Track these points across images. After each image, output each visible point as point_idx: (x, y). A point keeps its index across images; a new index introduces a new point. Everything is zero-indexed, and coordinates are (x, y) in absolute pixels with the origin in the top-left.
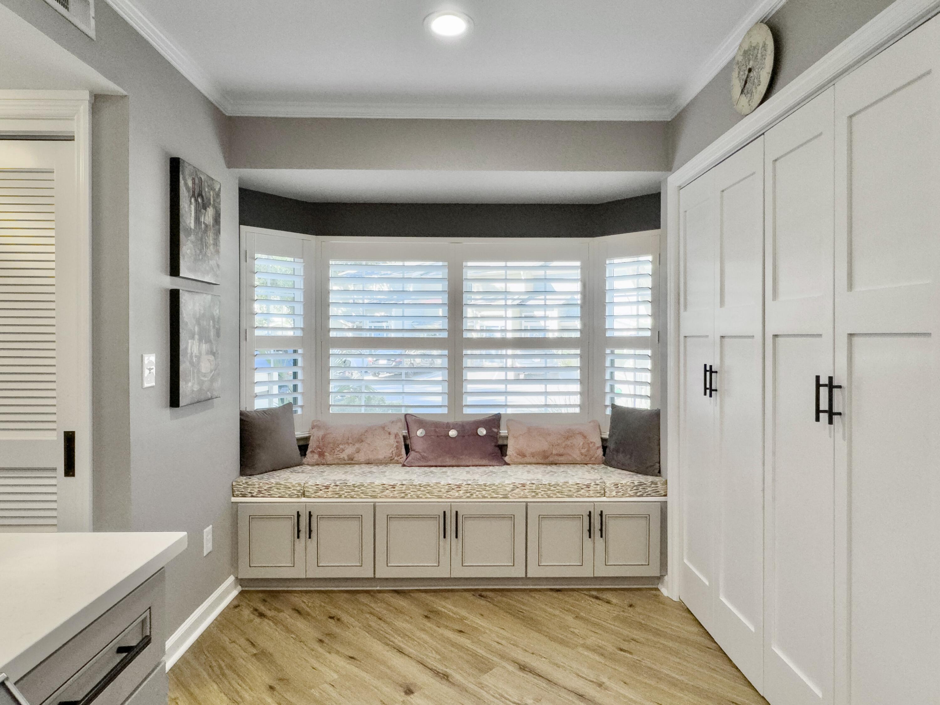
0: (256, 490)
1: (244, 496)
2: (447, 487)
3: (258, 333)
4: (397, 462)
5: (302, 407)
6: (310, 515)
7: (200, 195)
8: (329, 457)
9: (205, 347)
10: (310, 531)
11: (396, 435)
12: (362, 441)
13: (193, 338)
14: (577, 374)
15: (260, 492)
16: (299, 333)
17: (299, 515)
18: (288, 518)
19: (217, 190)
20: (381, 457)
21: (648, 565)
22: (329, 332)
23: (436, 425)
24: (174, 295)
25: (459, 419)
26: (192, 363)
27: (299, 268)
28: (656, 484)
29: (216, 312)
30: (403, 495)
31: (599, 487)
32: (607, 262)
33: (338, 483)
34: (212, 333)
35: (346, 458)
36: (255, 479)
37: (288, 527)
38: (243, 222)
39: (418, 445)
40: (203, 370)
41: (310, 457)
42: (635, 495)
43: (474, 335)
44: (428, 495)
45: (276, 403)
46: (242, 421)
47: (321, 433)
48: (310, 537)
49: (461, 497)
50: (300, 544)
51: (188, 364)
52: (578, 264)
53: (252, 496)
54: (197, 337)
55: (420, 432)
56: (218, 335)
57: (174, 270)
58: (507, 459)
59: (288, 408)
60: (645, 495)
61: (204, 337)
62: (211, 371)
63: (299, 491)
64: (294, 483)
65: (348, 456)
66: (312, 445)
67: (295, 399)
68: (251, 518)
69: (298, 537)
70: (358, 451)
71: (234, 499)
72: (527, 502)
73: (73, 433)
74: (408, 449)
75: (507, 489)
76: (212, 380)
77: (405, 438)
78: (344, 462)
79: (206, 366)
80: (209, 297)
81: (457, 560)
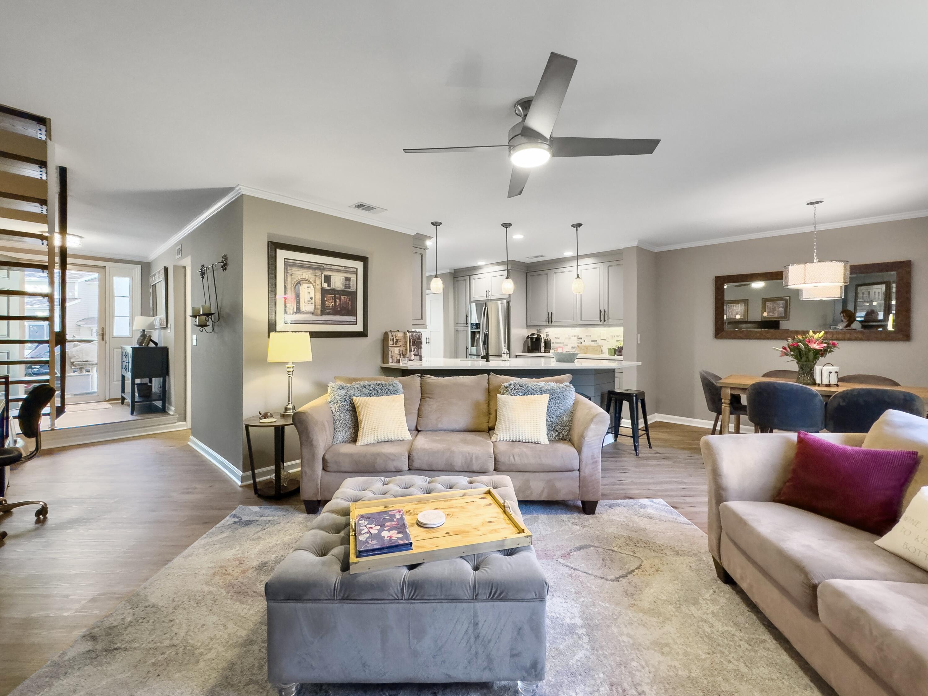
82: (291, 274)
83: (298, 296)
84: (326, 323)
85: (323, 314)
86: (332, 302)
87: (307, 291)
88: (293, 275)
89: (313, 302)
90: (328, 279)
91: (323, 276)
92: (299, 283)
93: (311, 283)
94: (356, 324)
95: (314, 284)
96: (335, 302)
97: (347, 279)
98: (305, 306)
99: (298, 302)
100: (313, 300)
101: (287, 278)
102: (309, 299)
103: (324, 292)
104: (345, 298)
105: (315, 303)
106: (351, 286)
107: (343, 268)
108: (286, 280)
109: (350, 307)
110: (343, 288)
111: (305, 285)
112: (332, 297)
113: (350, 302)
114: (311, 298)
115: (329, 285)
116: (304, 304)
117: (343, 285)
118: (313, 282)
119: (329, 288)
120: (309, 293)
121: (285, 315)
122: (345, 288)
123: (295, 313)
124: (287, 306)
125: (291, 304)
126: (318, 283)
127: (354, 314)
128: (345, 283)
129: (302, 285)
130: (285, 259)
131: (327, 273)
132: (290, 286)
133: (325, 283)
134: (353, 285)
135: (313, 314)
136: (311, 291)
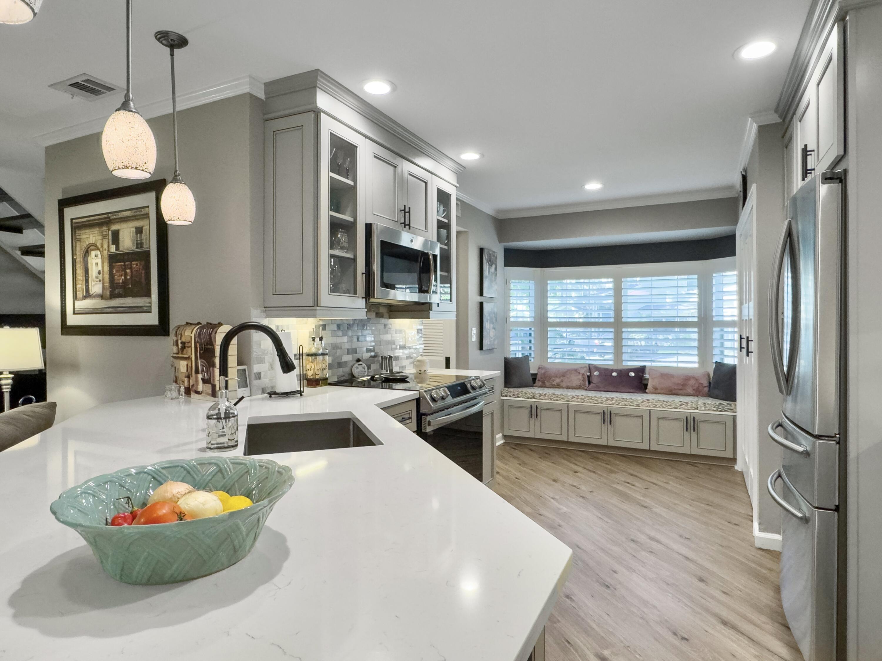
0: (512, 394)
1: (506, 396)
2: (606, 399)
3: (512, 319)
4: (583, 389)
5: (533, 358)
6: (537, 408)
7: (490, 260)
8: (547, 384)
9: (492, 326)
10: (537, 415)
11: (583, 375)
12: (564, 376)
13: (488, 322)
14: (696, 344)
15: (513, 395)
16: (532, 320)
17: (531, 407)
18: (527, 408)
19: (496, 255)
20: (574, 385)
21: (725, 451)
22: (548, 318)
23: (606, 370)
24: (481, 304)
25: (620, 368)
26: (487, 332)
27: (533, 287)
28: (731, 405)
29: (496, 310)
30: (582, 401)
31: (694, 404)
32: (714, 275)
33: (550, 393)
34: (494, 319)
35: (556, 384)
36: (511, 389)
37: (526, 412)
38: (506, 265)
39: (595, 380)
40: (491, 336)
41: (537, 383)
42: (717, 410)
43: (630, 320)
44: (596, 402)
45: (520, 355)
46: (505, 361)
47: (543, 371)
48: (537, 418)
49: (613, 404)
50: (532, 421)
51: (486, 333)
52: (696, 276)
53: (510, 397)
54: (489, 321)
55: (596, 373)
56: (496, 320)
57: (481, 294)
58: (647, 391)
59: (526, 358)
60: (723, 410)
61: (491, 322)
62: (494, 336)
63: (531, 396)
64: (529, 391)
65: (557, 383)
66: (538, 377)
67: (530, 354)
68: (510, 407)
69: (531, 417)
70: (562, 381)
71: (502, 398)
72: (650, 410)
73: (449, 358)
74: (589, 383)
75: (639, 402)
76: (494, 340)
77: (588, 377)
78: (554, 387)
79: (492, 333)
80: (493, 304)
81: (611, 436)
82: (79, 240)
83: (87, 272)
84: (116, 310)
85: (113, 296)
86: (122, 276)
87: (94, 262)
88: (82, 240)
89: (101, 279)
90: (116, 238)
91: (110, 233)
92: (87, 252)
93: (98, 249)
94: (151, 312)
95: (101, 249)
96: (126, 274)
97: (139, 231)
98: (94, 285)
99: (87, 281)
100: (101, 275)
101: (76, 247)
102: (97, 275)
103: (112, 259)
104: (137, 265)
105: (103, 279)
106: (144, 241)
108: (75, 250)
109: (143, 280)
110: (134, 248)
111: (93, 253)
112: (121, 265)
113: (143, 272)
114: (99, 273)
115: (117, 247)
116: (93, 283)
117: (134, 243)
118: (100, 247)
119: (118, 252)
120: (97, 264)
121: (76, 301)
122: (137, 248)
123: (85, 297)
124: (78, 289)
125: (81, 285)
126: (105, 246)
127: (148, 294)
128: (137, 238)
129: (90, 253)
130: (72, 220)
131: (114, 227)
132: (79, 259)
133: (113, 244)
134: (146, 239)
135: (102, 297)
136: (99, 261)
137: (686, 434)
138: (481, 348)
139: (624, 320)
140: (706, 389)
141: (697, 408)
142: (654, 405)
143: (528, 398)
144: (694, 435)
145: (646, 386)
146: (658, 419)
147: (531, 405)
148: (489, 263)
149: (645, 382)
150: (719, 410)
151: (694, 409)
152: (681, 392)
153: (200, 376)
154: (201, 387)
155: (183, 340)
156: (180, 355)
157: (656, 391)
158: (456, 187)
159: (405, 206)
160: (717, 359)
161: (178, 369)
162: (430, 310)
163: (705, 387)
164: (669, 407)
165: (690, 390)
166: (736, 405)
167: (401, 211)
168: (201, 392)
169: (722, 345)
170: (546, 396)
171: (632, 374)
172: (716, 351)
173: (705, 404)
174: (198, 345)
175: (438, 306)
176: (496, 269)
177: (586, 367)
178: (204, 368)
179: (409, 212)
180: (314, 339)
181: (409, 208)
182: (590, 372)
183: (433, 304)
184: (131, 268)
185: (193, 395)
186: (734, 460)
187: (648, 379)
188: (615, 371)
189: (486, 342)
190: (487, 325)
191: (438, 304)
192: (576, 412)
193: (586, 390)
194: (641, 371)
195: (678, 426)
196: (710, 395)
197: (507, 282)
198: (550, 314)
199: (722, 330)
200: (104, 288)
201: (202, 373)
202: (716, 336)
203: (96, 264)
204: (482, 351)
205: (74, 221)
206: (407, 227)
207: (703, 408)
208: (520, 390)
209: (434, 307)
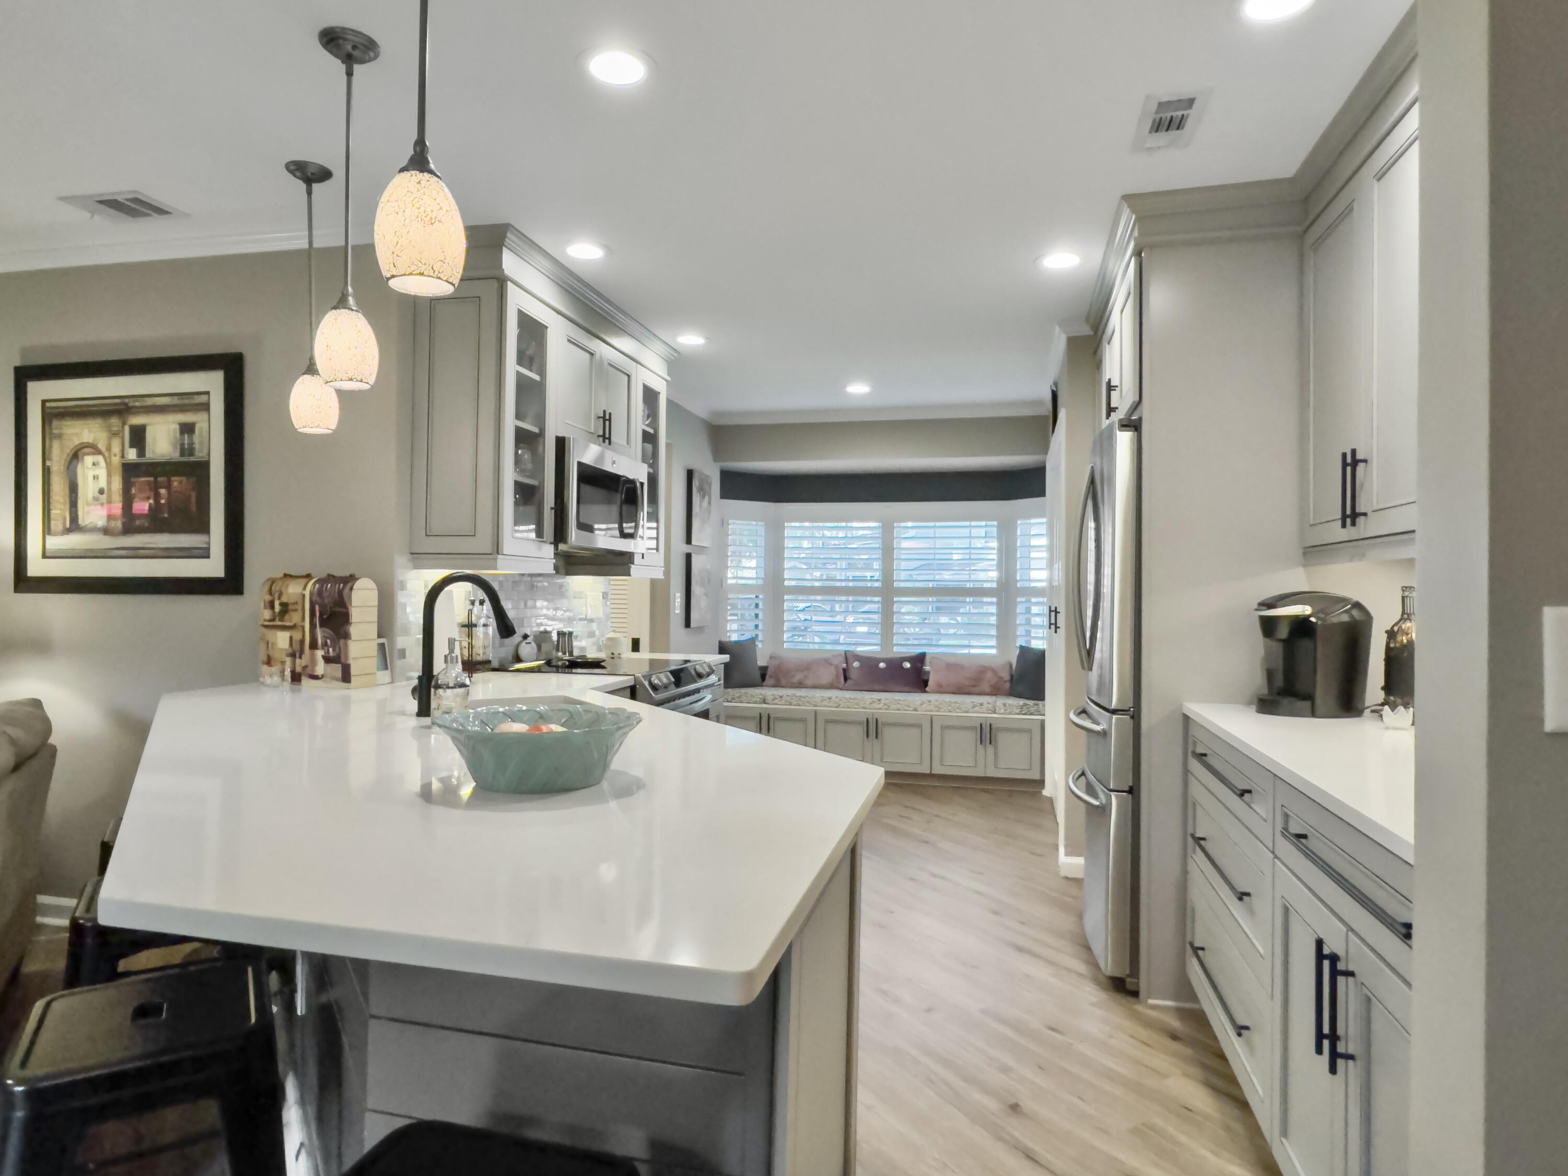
0: (731, 697)
2: (870, 701)
3: (730, 581)
4: (837, 688)
5: (761, 641)
6: (769, 717)
7: (701, 490)
8: (783, 681)
9: (703, 590)
10: (769, 728)
11: (837, 667)
12: (810, 669)
14: (994, 620)
15: (733, 698)
16: (760, 582)
17: (761, 717)
18: (753, 718)
19: (709, 481)
20: (824, 682)
21: (1030, 770)
22: (784, 581)
23: (870, 659)
24: (688, 557)
25: (889, 655)
26: (696, 598)
27: (762, 531)
28: (1038, 705)
29: (709, 567)
30: (836, 705)
31: (990, 705)
32: (1019, 522)
33: (789, 695)
34: (706, 580)
35: (796, 682)
36: (735, 691)
37: (753, 724)
38: (723, 496)
39: (853, 675)
41: (768, 681)
42: (1019, 713)
43: (902, 585)
44: (855, 706)
45: (743, 637)
46: (722, 645)
47: (777, 663)
48: (769, 732)
49: (881, 709)
51: (695, 601)
52: (995, 523)
53: (728, 702)
54: (698, 583)
55: (856, 665)
56: (709, 580)
57: (689, 541)
58: (927, 689)
59: (750, 642)
60: (1028, 713)
61: (702, 585)
62: (706, 607)
63: (760, 699)
64: (758, 693)
65: (798, 680)
66: (769, 673)
67: (757, 635)
69: (760, 732)
72: (932, 715)
73: (639, 639)
74: (846, 679)
75: (917, 704)
76: (707, 613)
77: (844, 670)
78: (795, 685)
79: (703, 604)
80: (705, 557)
81: (877, 757)
82: (60, 436)
83: (73, 489)
84: (135, 553)
85: (129, 530)
86: (148, 499)
87: (90, 474)
88: (65, 437)
89: (105, 501)
90: (138, 437)
91: (127, 429)
92: (75, 456)
93: (99, 452)
94: (208, 557)
95: (106, 454)
96: (157, 496)
97: (187, 429)
98: (88, 512)
99: (73, 504)
100: (105, 496)
101: (51, 447)
102: (97, 494)
103: (130, 471)
104: (181, 482)
105: (109, 503)
106: (197, 446)
107: (176, 401)
108: (50, 452)
109: (194, 508)
110: (175, 455)
111: (89, 460)
112: (148, 483)
113: (193, 495)
114: (101, 492)
115: (141, 452)
116: (86, 509)
117: (175, 447)
118: (103, 449)
119: (142, 460)
120: (96, 478)
121: (47, 537)
122: (182, 454)
123: (68, 531)
124: (52, 516)
125: (60, 511)
126: (116, 448)
127: (203, 527)
128: (182, 439)
129: (83, 459)
130: (44, 402)
131: (136, 420)
132: (57, 464)
133: (131, 446)
134: (201, 443)
135: (106, 531)
136: (102, 472)
137: (980, 748)
138: (688, 624)
139: (895, 585)
140: (1007, 685)
141: (995, 710)
142: (937, 709)
143: (755, 703)
144: (990, 749)
145: (925, 683)
146: (944, 728)
147: (760, 714)
148: (700, 494)
149: (926, 678)
150: (1023, 712)
151: (990, 712)
152: (973, 689)
153: (320, 653)
154: (321, 668)
155: (285, 599)
156: (278, 623)
157: (941, 690)
158: (666, 380)
159: (604, 412)
160: (1021, 642)
161: (273, 644)
162: (631, 563)
163: (1006, 681)
164: (958, 710)
165: (986, 687)
166: (1044, 705)
167: (599, 417)
168: (320, 676)
169: (1028, 622)
170: (783, 698)
171: (907, 665)
172: (1020, 631)
173: (1005, 705)
174: (317, 608)
175: (643, 558)
176: (709, 503)
177: (840, 655)
178: (329, 641)
179: (610, 420)
180: (473, 603)
181: (610, 414)
182: (847, 663)
183: (635, 555)
184: (168, 487)
185: (305, 681)
186: (1041, 783)
187: (929, 673)
188: (883, 660)
189: (694, 615)
190: (696, 589)
191: (643, 555)
192: (827, 722)
193: (841, 689)
194: (919, 659)
195: (970, 738)
196: (1013, 693)
197: (723, 523)
198: (786, 575)
199: (1029, 601)
200: (110, 517)
201: (323, 648)
202: (1020, 609)
203: (94, 477)
204: (688, 629)
205: (48, 404)
206: (607, 441)
207: (1002, 711)
208: (743, 690)
209: (637, 559)
